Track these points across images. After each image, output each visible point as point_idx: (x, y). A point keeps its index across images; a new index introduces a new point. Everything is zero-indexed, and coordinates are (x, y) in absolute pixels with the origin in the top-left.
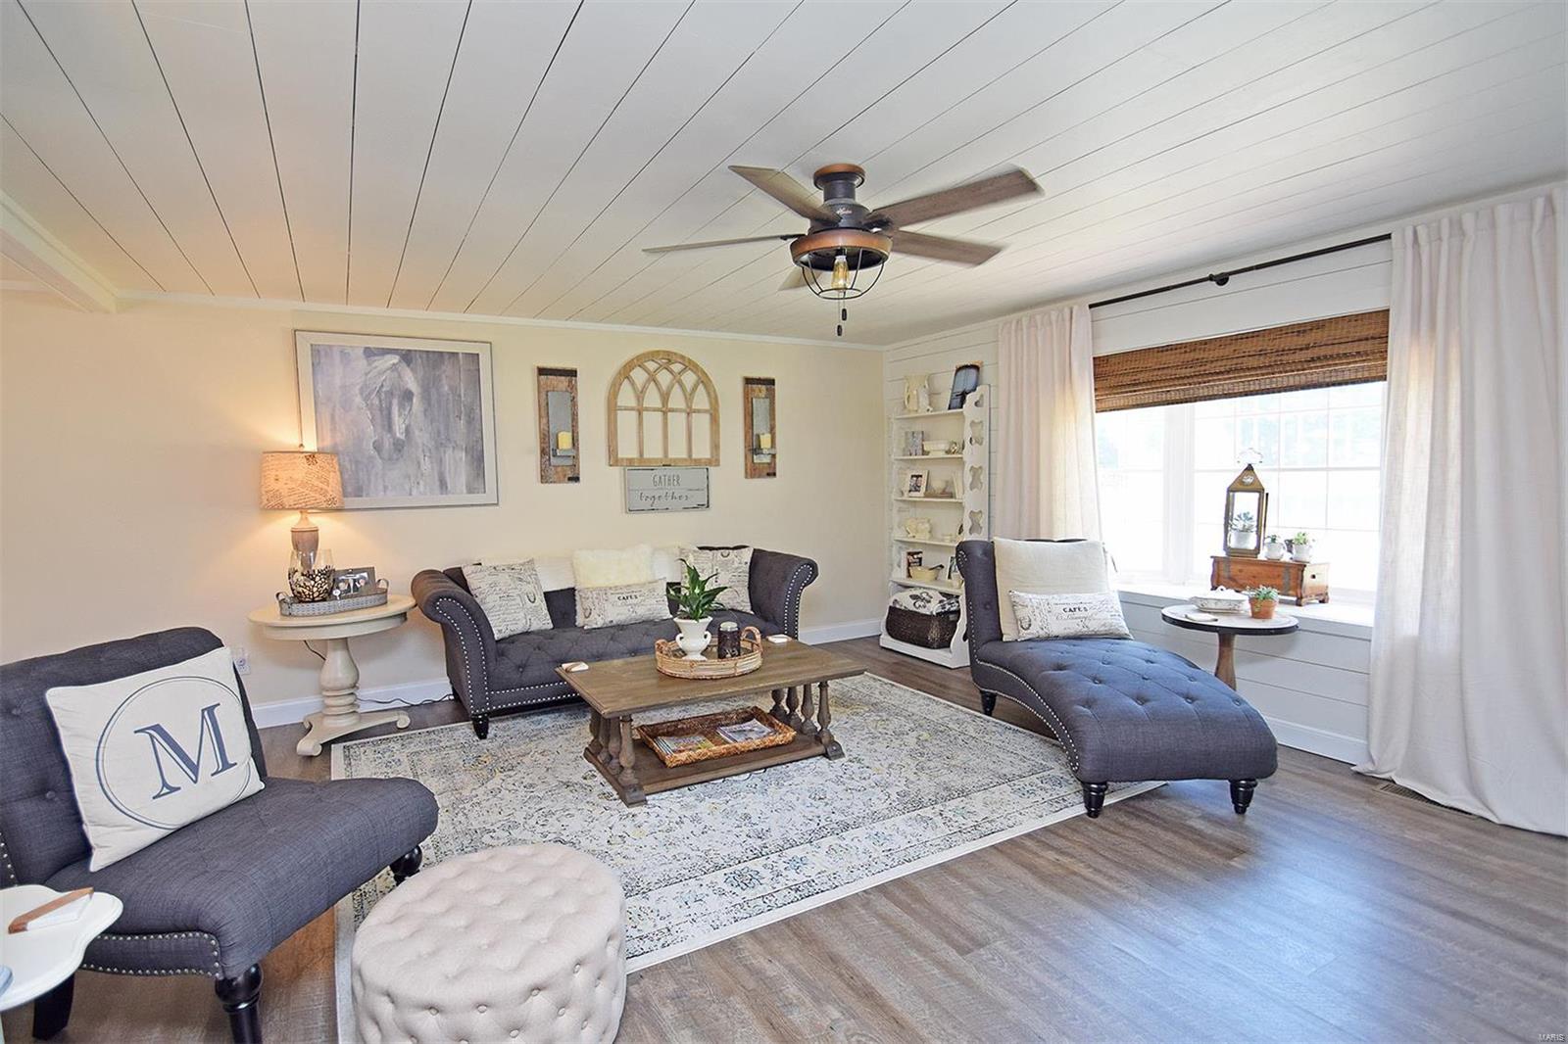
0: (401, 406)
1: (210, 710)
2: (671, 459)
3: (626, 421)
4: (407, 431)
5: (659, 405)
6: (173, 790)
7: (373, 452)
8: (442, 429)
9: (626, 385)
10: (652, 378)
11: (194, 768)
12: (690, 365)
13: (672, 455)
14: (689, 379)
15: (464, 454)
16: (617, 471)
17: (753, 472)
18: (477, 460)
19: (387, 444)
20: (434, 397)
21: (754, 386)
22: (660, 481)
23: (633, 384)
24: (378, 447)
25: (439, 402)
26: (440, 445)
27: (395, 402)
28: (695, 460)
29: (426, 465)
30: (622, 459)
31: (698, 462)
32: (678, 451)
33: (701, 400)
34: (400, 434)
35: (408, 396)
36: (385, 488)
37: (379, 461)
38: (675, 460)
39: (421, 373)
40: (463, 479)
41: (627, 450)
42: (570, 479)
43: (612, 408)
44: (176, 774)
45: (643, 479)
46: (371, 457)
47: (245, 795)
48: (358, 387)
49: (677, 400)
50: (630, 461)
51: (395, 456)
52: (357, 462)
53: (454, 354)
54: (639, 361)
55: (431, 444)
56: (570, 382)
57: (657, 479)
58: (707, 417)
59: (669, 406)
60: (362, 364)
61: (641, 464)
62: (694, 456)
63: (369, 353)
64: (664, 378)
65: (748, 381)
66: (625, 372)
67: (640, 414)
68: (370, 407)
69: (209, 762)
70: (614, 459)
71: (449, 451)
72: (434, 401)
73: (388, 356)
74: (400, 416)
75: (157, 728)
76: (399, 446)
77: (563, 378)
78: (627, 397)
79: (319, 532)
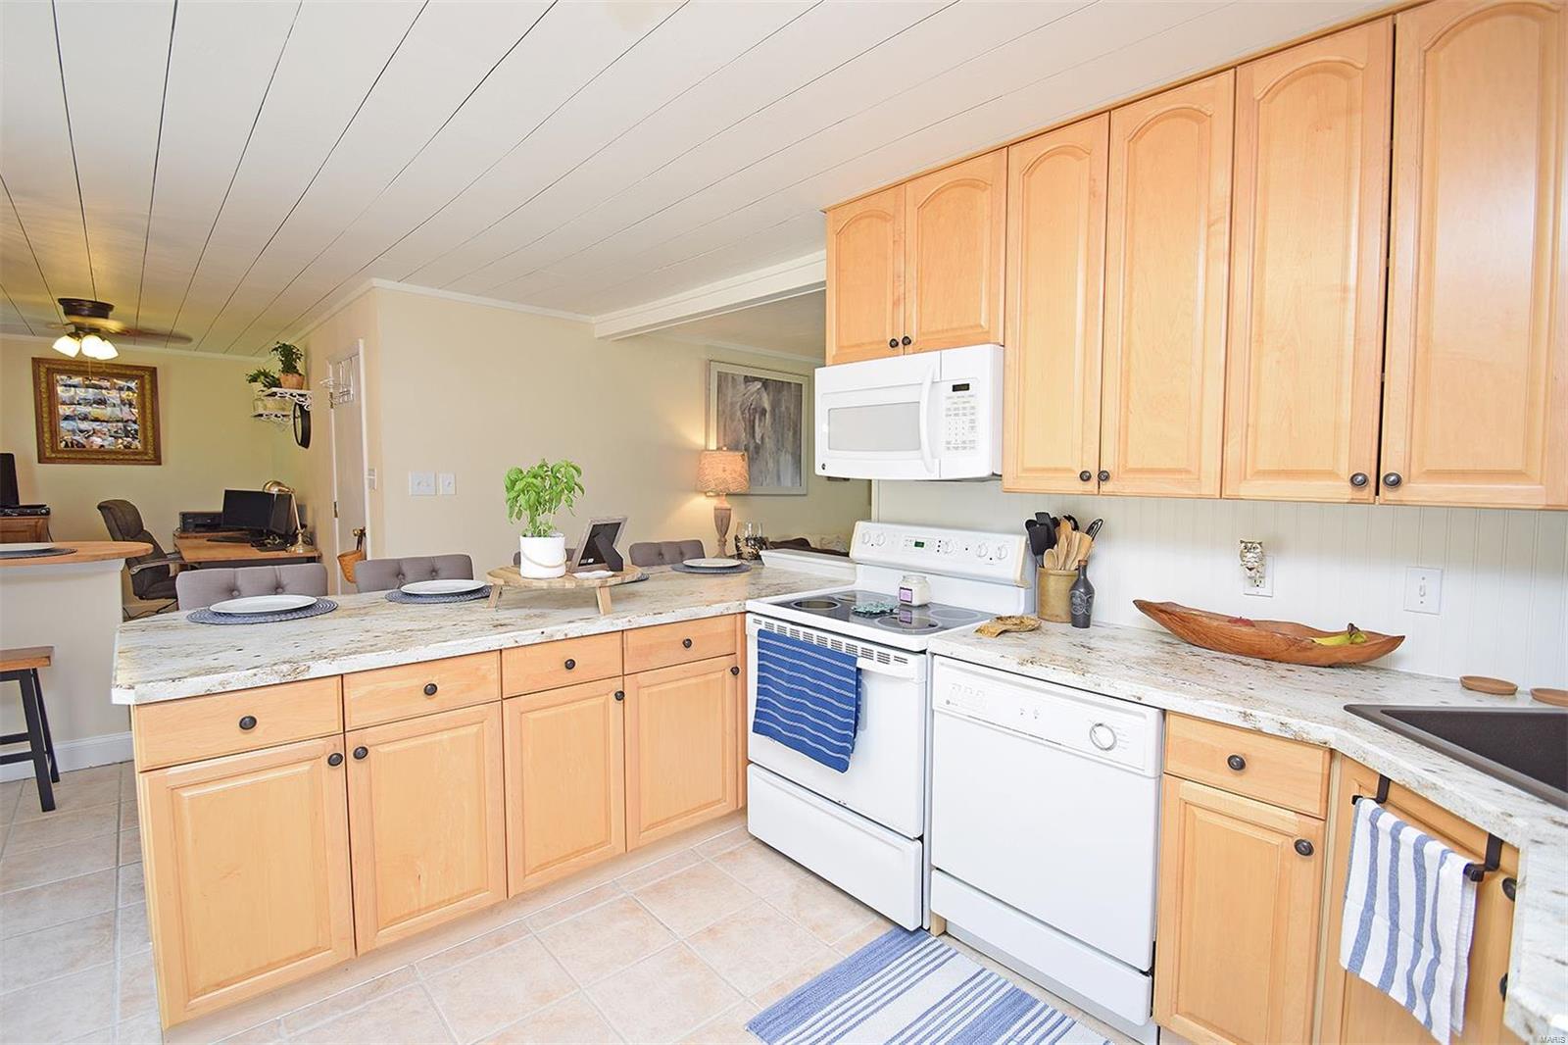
0: (760, 420)
4: (762, 439)
8: (780, 437)
15: (791, 456)
18: (797, 461)
19: (752, 447)
20: (777, 414)
25: (780, 418)
26: (778, 450)
27: (757, 416)
29: (771, 464)
34: (758, 440)
35: (764, 412)
39: (771, 396)
40: (790, 475)
48: (739, 404)
51: (755, 456)
53: (790, 384)
55: (774, 449)
60: (742, 386)
63: (746, 379)
68: (744, 419)
71: (783, 454)
72: (777, 418)
73: (756, 383)
74: (759, 426)
76: (757, 448)
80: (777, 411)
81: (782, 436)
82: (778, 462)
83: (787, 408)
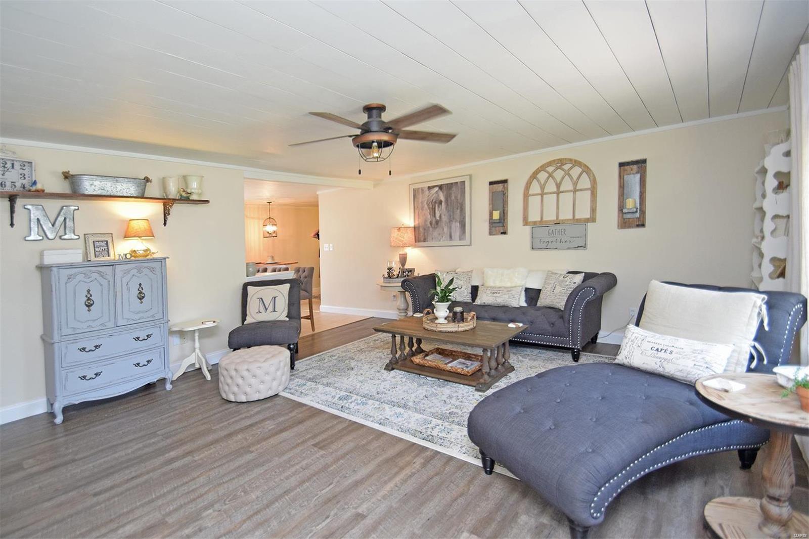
0: (439, 207)
1: (275, 298)
2: (560, 220)
3: (534, 202)
4: (440, 217)
5: (555, 190)
6: (260, 312)
7: (429, 225)
8: (452, 214)
9: (535, 182)
10: (550, 175)
11: (266, 309)
12: (577, 163)
13: (561, 217)
14: (576, 171)
15: (459, 224)
16: (528, 229)
17: (625, 223)
18: (463, 226)
19: (434, 222)
20: (449, 200)
21: (626, 167)
22: (553, 233)
23: (538, 181)
24: (431, 224)
25: (451, 203)
26: (450, 221)
27: (437, 205)
28: (577, 220)
29: (446, 229)
30: (530, 222)
31: (579, 221)
32: (566, 214)
33: (585, 182)
34: (438, 218)
35: (441, 202)
36: (432, 239)
37: (431, 229)
38: (563, 220)
39: (445, 193)
40: (458, 234)
41: (534, 216)
42: (502, 233)
43: (526, 196)
44: (262, 309)
45: (542, 232)
46: (429, 227)
47: (277, 319)
48: (426, 202)
49: (567, 185)
50: (535, 223)
51: (436, 227)
52: (425, 229)
53: (457, 183)
54: (543, 168)
55: (448, 221)
56: (504, 186)
57: (550, 232)
58: (589, 192)
59: (561, 190)
60: (427, 193)
61: (542, 224)
62: (577, 217)
63: (430, 188)
64: (559, 174)
65: (621, 165)
66: (534, 176)
67: (542, 197)
68: (429, 208)
69: (270, 309)
70: (526, 222)
71: (454, 223)
72: (449, 204)
73: (435, 188)
74: (438, 210)
75: (261, 298)
76: (437, 222)
77: (500, 185)
78: (535, 188)
79: (408, 255)
80: (449, 199)
81: (453, 212)
82: (450, 228)
83: (456, 197)
